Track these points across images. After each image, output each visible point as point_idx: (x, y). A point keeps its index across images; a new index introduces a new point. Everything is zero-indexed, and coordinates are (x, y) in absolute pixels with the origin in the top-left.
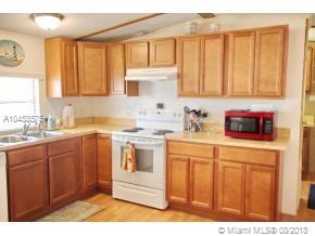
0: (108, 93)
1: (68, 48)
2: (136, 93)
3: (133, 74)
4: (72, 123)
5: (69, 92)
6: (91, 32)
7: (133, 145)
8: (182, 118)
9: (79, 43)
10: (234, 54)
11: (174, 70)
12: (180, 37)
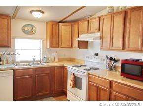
0: (72, 47)
1: (54, 26)
2: (86, 47)
3: (83, 37)
4: (56, 60)
5: (53, 46)
6: (63, 18)
7: (74, 74)
8: (105, 62)
9: (60, 23)
10: (130, 23)
11: (99, 34)
12: (102, 16)
